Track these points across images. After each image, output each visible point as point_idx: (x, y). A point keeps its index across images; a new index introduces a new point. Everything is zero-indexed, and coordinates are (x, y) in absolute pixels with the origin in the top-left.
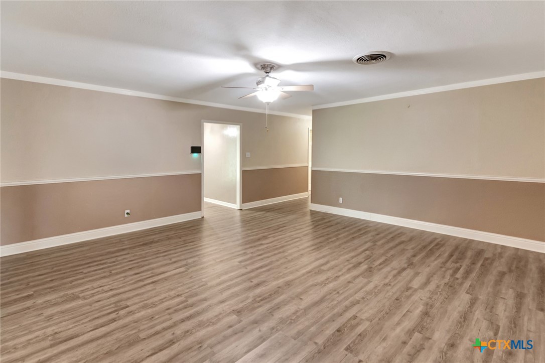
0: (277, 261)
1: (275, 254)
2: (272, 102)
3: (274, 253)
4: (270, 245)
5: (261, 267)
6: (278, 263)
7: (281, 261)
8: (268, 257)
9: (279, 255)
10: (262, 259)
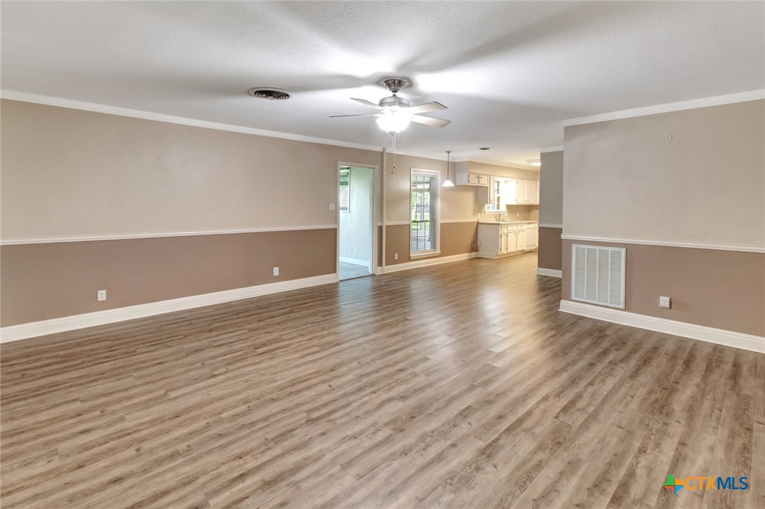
0: (373, 360)
1: (377, 371)
2: (398, 132)
3: (378, 375)
4: (385, 397)
5: (396, 351)
6: (372, 356)
7: (368, 359)
8: (387, 366)
9: (369, 369)
10: (396, 363)
